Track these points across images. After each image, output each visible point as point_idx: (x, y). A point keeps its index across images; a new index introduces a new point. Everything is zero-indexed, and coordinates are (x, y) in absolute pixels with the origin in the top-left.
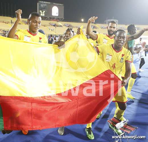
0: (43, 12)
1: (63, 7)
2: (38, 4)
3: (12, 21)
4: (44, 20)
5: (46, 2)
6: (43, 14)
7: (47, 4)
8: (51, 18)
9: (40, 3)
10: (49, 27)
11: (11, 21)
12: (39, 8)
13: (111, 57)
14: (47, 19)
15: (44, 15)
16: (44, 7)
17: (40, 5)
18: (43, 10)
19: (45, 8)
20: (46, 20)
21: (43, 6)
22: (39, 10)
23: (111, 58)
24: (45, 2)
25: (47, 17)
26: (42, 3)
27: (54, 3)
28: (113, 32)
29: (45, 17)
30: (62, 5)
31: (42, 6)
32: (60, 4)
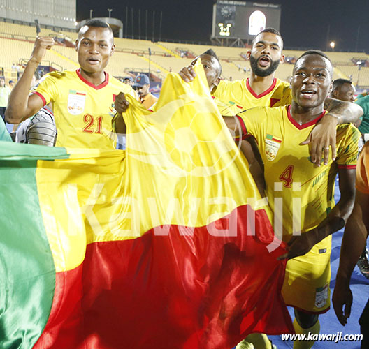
0: (225, 27)
1: (279, 12)
2: (215, 7)
3: (151, 50)
4: (228, 46)
5: (236, 3)
6: (225, 32)
7: (237, 6)
8: (245, 42)
9: (221, 4)
10: (238, 63)
11: (149, 49)
12: (217, 16)
13: (278, 144)
14: (234, 43)
15: (228, 34)
16: (229, 13)
17: (219, 10)
18: (227, 22)
19: (233, 17)
20: (234, 46)
21: (226, 12)
22: (217, 22)
24: (231, 3)
25: (234, 40)
26: (226, 5)
27: (256, 4)
29: (229, 40)
30: (277, 6)
31: (224, 11)
32: (271, 6)
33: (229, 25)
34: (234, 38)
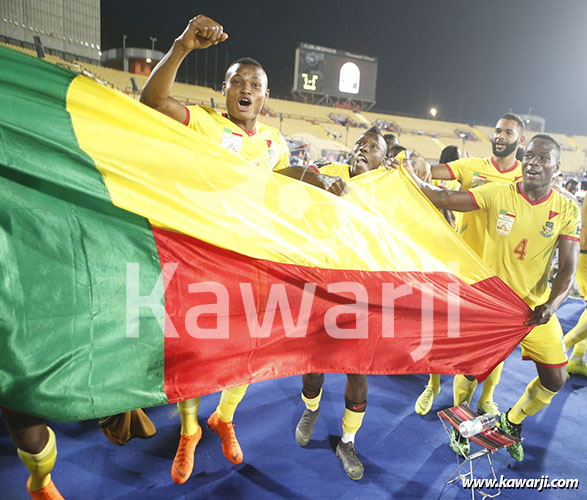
0: (310, 78)
1: (375, 67)
2: (298, 52)
3: (215, 101)
4: (314, 104)
5: (324, 49)
6: (310, 84)
7: (326, 53)
8: (334, 99)
9: (305, 49)
10: (327, 127)
11: (212, 100)
12: (300, 63)
13: (512, 219)
14: (321, 100)
15: (313, 88)
16: (315, 61)
17: (303, 56)
18: (312, 72)
19: (320, 67)
20: (321, 104)
21: (312, 59)
22: (301, 72)
23: (511, 224)
24: (319, 48)
25: (322, 96)
26: (312, 51)
27: (348, 54)
28: (505, 147)
29: (316, 96)
30: (373, 60)
31: (310, 59)
32: (367, 58)
33: (315, 77)
34: (322, 93)
